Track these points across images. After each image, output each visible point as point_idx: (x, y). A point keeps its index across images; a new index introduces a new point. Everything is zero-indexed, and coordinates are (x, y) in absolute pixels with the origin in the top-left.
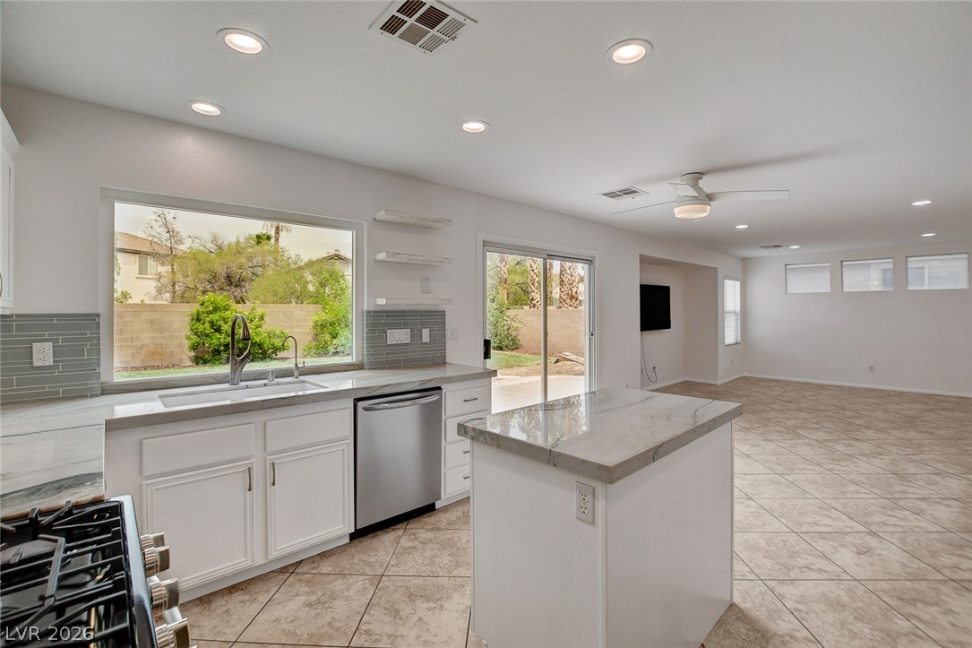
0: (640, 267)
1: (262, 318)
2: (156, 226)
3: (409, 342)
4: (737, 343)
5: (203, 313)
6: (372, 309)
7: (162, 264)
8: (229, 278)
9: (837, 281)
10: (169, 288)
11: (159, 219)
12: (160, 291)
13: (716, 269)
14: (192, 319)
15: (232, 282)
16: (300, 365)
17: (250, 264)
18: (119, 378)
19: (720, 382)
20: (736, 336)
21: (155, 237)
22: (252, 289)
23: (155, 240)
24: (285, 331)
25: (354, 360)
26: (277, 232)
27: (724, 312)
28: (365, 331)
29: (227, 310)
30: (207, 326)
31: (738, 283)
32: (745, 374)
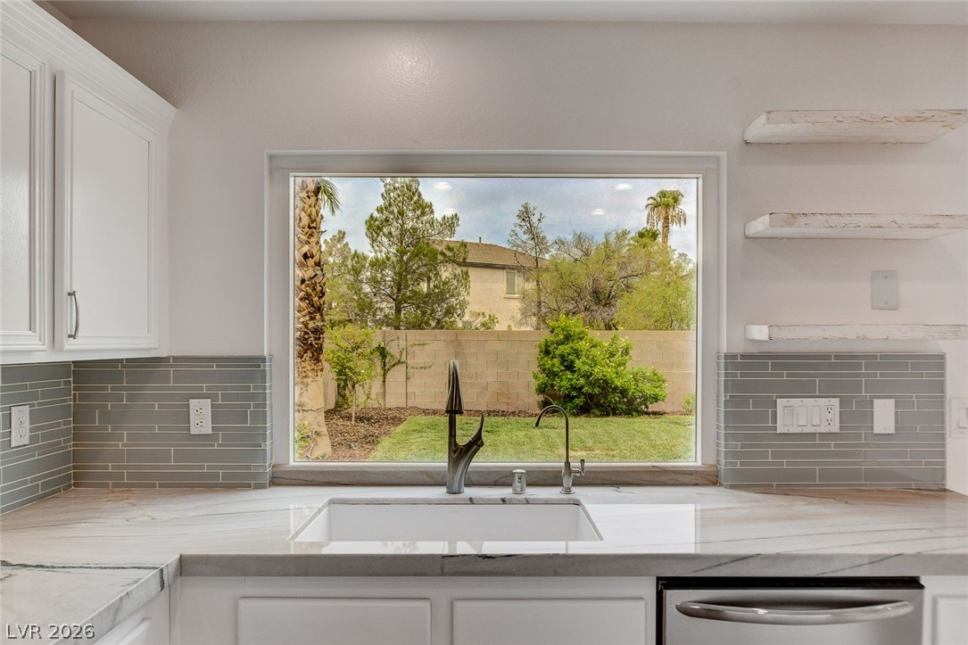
1: (626, 352)
2: (520, 231)
3: (835, 428)
5: (552, 343)
6: (739, 348)
7: (527, 280)
8: (596, 294)
10: (535, 310)
11: (523, 223)
12: (525, 313)
14: (541, 352)
15: (602, 298)
16: (575, 465)
17: (624, 274)
18: (295, 460)
21: (519, 246)
22: (621, 309)
23: (520, 250)
24: (660, 372)
25: (699, 463)
26: (666, 226)
28: (722, 399)
29: (581, 339)
30: (557, 361)
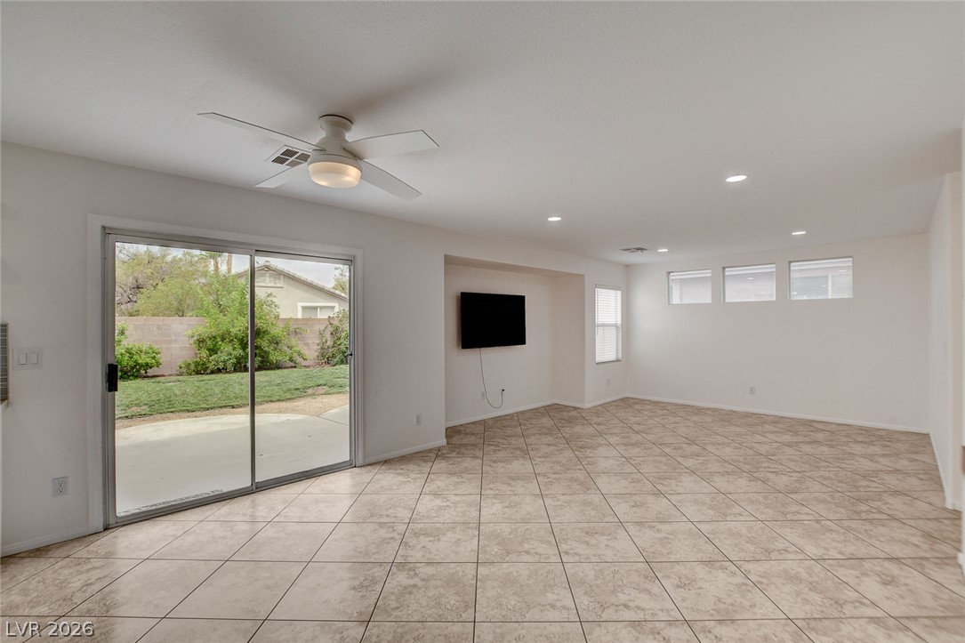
0: (445, 267)
1: (123, 332)
4: (618, 360)
9: (719, 291)
13: (583, 276)
19: (587, 405)
20: (617, 352)
24: (151, 346)
27: (594, 325)
31: (619, 293)
32: (628, 395)
